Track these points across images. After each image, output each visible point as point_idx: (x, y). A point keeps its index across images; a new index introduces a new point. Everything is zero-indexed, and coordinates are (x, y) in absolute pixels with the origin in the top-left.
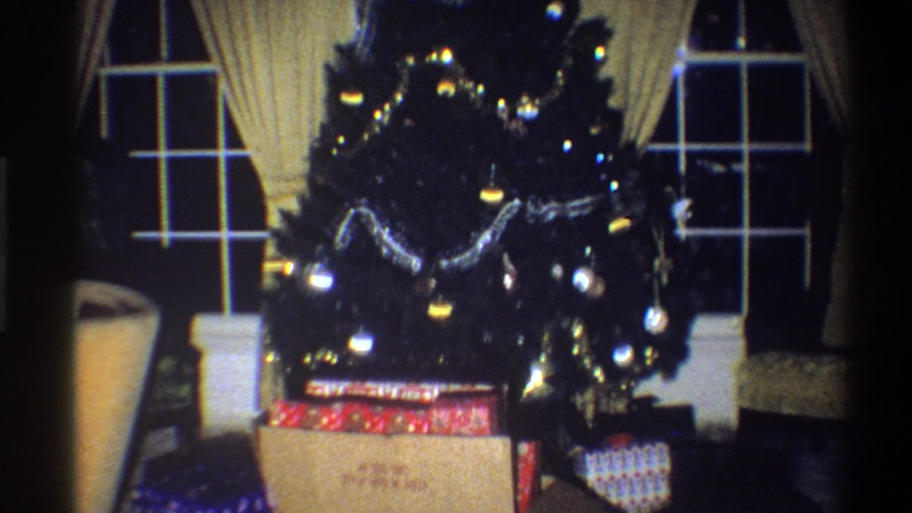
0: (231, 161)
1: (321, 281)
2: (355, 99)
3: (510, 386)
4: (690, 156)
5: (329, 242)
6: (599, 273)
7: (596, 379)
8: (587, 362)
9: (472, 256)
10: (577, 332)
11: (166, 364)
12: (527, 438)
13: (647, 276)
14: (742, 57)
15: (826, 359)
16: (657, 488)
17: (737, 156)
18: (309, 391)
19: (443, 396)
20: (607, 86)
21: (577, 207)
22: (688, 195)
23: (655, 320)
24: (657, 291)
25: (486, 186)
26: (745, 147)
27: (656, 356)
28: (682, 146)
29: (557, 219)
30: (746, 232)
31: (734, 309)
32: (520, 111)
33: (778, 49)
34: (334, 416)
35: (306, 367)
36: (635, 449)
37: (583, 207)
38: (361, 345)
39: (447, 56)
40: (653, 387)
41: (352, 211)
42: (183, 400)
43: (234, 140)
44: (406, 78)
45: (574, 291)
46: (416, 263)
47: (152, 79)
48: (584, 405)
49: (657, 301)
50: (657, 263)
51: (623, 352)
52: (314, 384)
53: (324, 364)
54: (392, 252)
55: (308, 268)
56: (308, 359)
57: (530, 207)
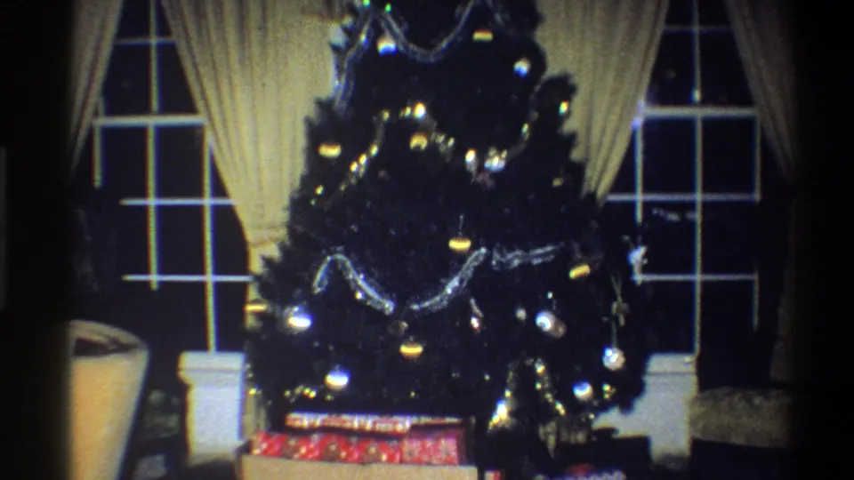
0: (216, 209)
1: (299, 321)
2: (332, 151)
3: (477, 420)
4: (647, 206)
5: (308, 286)
6: (560, 317)
7: (558, 412)
8: (549, 396)
9: (442, 300)
10: (540, 369)
11: (156, 396)
12: (493, 467)
13: (605, 319)
15: (774, 393)
18: (289, 423)
19: (414, 428)
20: (571, 140)
21: (541, 254)
22: (644, 243)
23: (613, 358)
24: (614, 331)
25: (456, 236)
26: (698, 197)
27: (614, 390)
28: (639, 197)
29: (521, 266)
30: (698, 277)
31: (688, 349)
32: (488, 164)
35: (287, 400)
36: (595, 477)
37: (546, 254)
38: (338, 380)
39: (420, 111)
40: (611, 419)
41: (329, 258)
42: (169, 430)
43: (219, 189)
44: (380, 133)
45: (538, 331)
46: (389, 306)
47: (141, 132)
48: (547, 434)
49: (614, 342)
50: (615, 306)
51: (582, 389)
52: (294, 416)
53: (304, 398)
54: (366, 296)
55: (287, 310)
56: (288, 393)
57: (497, 256)
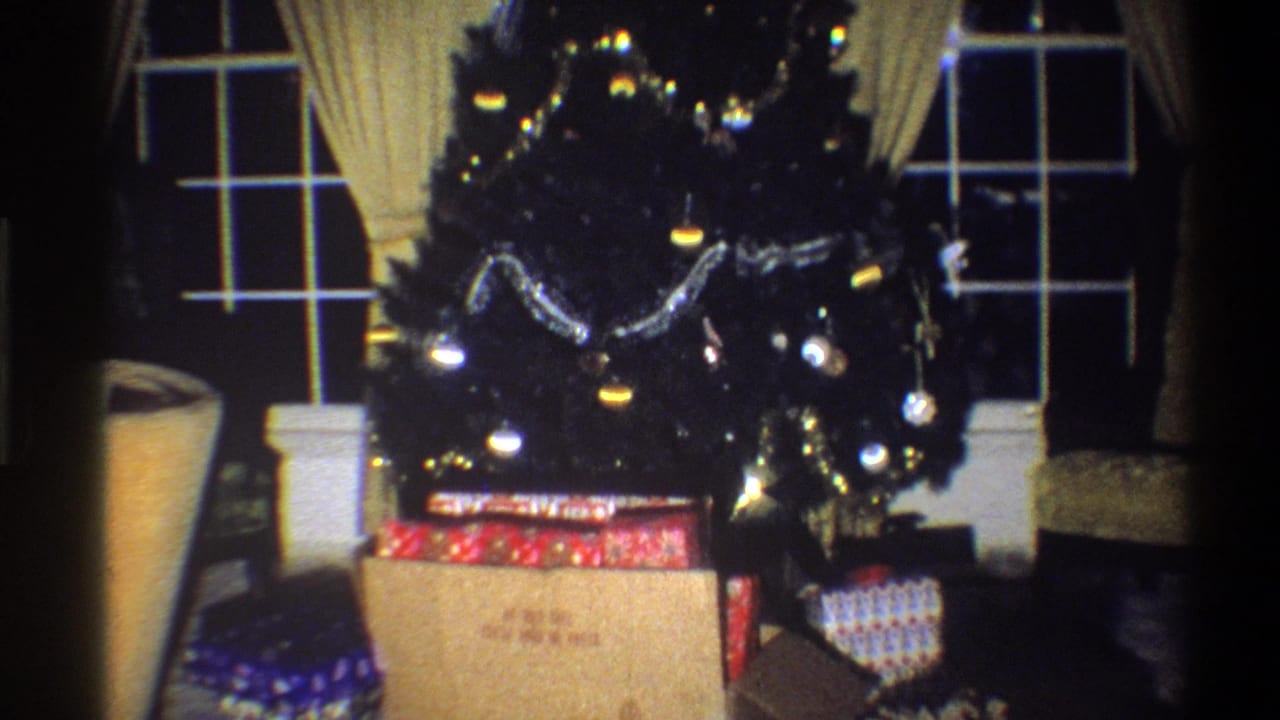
0: (320, 192)
1: (447, 356)
2: (494, 103)
3: (715, 499)
4: (966, 180)
5: (459, 303)
6: (837, 344)
7: (835, 490)
8: (823, 465)
9: (660, 322)
10: (809, 424)
11: (231, 473)
12: (741, 572)
13: (906, 348)
14: (1037, 40)
15: (1159, 461)
16: (923, 642)
17: (1031, 181)
18: (433, 509)
19: (621, 513)
20: (849, 82)
21: (808, 251)
22: (963, 235)
23: (918, 408)
24: (920, 369)
25: (679, 225)
26: (1044, 167)
27: (920, 456)
28: (954, 167)
29: (778, 270)
30: (1044, 286)
31: (1028, 393)
32: (726, 118)
33: (1088, 29)
34: (468, 542)
35: (429, 473)
36: (891, 587)
37: (814, 252)
38: (505, 444)
39: (623, 41)
40: (917, 501)
42: (255, 522)
43: (326, 162)
44: (564, 73)
45: (805, 367)
46: (581, 332)
47: (209, 77)
48: (820, 524)
49: (920, 382)
50: (919, 328)
51: (874, 453)
52: (441, 497)
53: (454, 469)
54: (549, 317)
55: (428, 341)
56: (431, 463)
57: (741, 253)
